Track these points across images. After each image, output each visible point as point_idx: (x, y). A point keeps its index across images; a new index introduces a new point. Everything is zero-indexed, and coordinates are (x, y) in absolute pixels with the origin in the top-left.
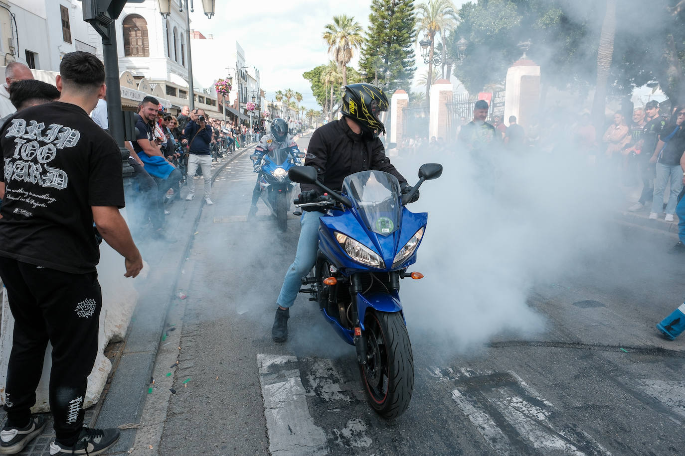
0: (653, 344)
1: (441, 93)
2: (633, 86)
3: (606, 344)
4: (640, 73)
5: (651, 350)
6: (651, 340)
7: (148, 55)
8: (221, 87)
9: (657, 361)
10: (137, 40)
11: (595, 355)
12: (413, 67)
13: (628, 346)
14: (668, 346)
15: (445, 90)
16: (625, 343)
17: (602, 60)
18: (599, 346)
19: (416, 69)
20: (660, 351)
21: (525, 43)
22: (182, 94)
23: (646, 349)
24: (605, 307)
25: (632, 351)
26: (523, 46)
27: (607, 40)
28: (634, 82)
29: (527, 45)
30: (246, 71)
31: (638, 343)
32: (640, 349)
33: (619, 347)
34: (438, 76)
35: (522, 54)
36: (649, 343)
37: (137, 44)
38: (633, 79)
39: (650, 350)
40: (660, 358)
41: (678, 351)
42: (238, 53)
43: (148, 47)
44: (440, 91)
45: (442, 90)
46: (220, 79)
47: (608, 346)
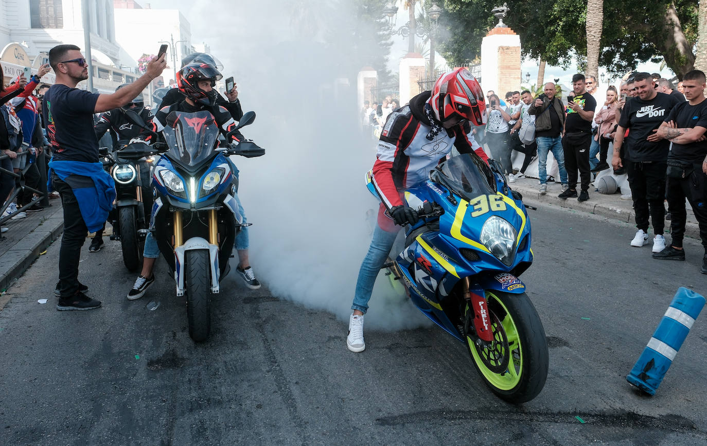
0: (622, 407)
1: (412, 68)
2: (637, 62)
3: (556, 411)
4: (643, 47)
5: (618, 417)
6: (621, 398)
7: (61, 27)
8: (145, 64)
9: (624, 437)
10: (47, 8)
11: (537, 431)
12: (389, 41)
13: (587, 411)
14: (643, 408)
15: (416, 65)
16: (582, 408)
17: (591, 29)
18: (546, 414)
19: (392, 43)
20: (633, 418)
21: (500, 8)
22: (102, 73)
23: (612, 416)
24: (568, 346)
25: (591, 419)
26: (498, 11)
27: (595, 5)
28: (638, 57)
29: (503, 11)
30: (192, 47)
31: (602, 406)
32: (604, 416)
33: (575, 414)
34: (424, 52)
35: (497, 22)
36: (618, 405)
37: (48, 13)
38: (637, 54)
39: (616, 418)
40: (630, 430)
41: (657, 416)
42: (181, 25)
43: (62, 17)
44: (410, 67)
45: (413, 65)
46: (144, 55)
47: (559, 412)
